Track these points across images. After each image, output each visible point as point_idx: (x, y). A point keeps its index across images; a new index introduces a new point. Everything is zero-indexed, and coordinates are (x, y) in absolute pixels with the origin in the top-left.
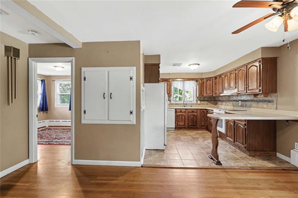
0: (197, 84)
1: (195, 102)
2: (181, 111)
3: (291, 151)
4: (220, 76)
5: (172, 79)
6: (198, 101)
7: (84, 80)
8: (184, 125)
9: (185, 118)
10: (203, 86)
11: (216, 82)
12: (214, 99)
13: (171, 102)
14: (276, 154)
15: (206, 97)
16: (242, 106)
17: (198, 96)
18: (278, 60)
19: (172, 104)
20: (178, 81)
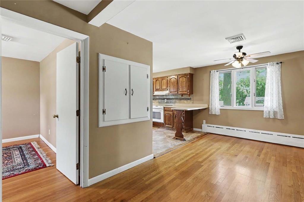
3: (202, 125)
7: (102, 70)
14: (193, 129)
16: (167, 103)
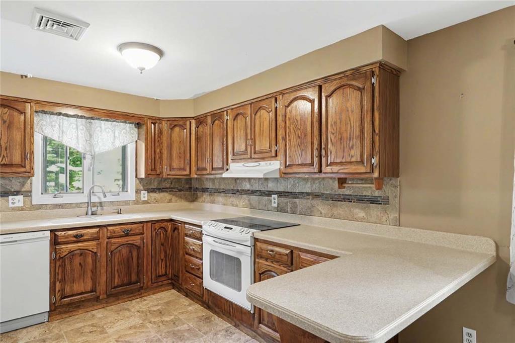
0: (139, 134)
1: (131, 195)
2: (76, 236)
4: (217, 116)
5: (38, 102)
6: (142, 192)
8: (92, 291)
9: (95, 261)
10: (161, 144)
11: (200, 133)
12: (187, 186)
13: (33, 198)
15: (166, 179)
16: (280, 209)
17: (142, 175)
18: (402, 80)
19: (40, 207)
20: (67, 115)
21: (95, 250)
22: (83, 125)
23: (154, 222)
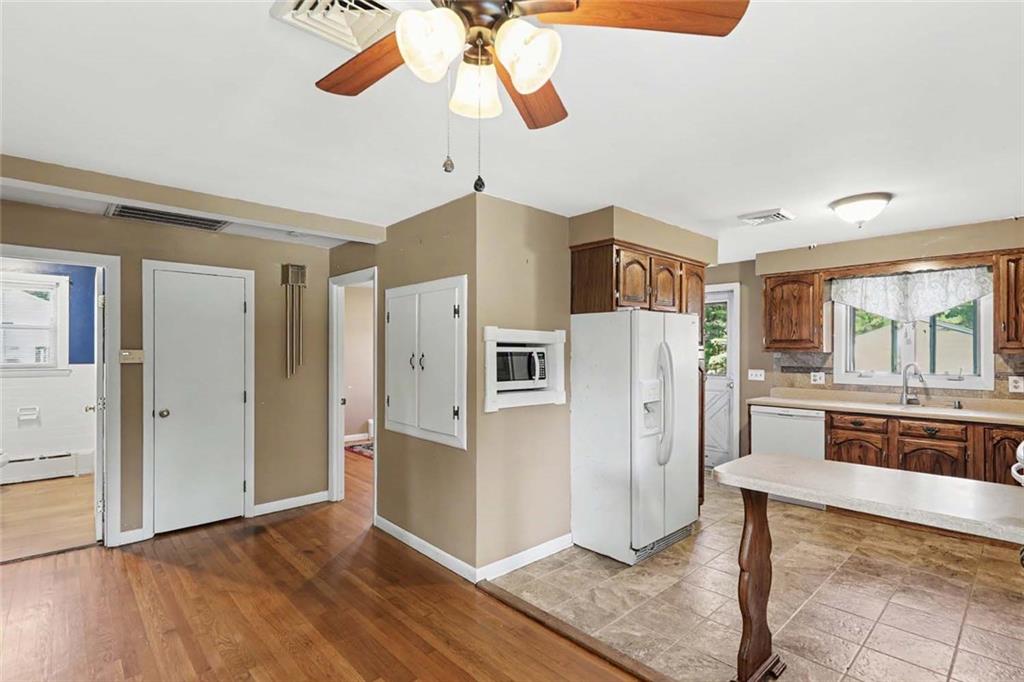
1: (987, 382)
2: (857, 423)
6: (1011, 379)
9: (879, 460)
13: (835, 376)
21: (880, 446)
22: (894, 283)
23: (989, 427)
